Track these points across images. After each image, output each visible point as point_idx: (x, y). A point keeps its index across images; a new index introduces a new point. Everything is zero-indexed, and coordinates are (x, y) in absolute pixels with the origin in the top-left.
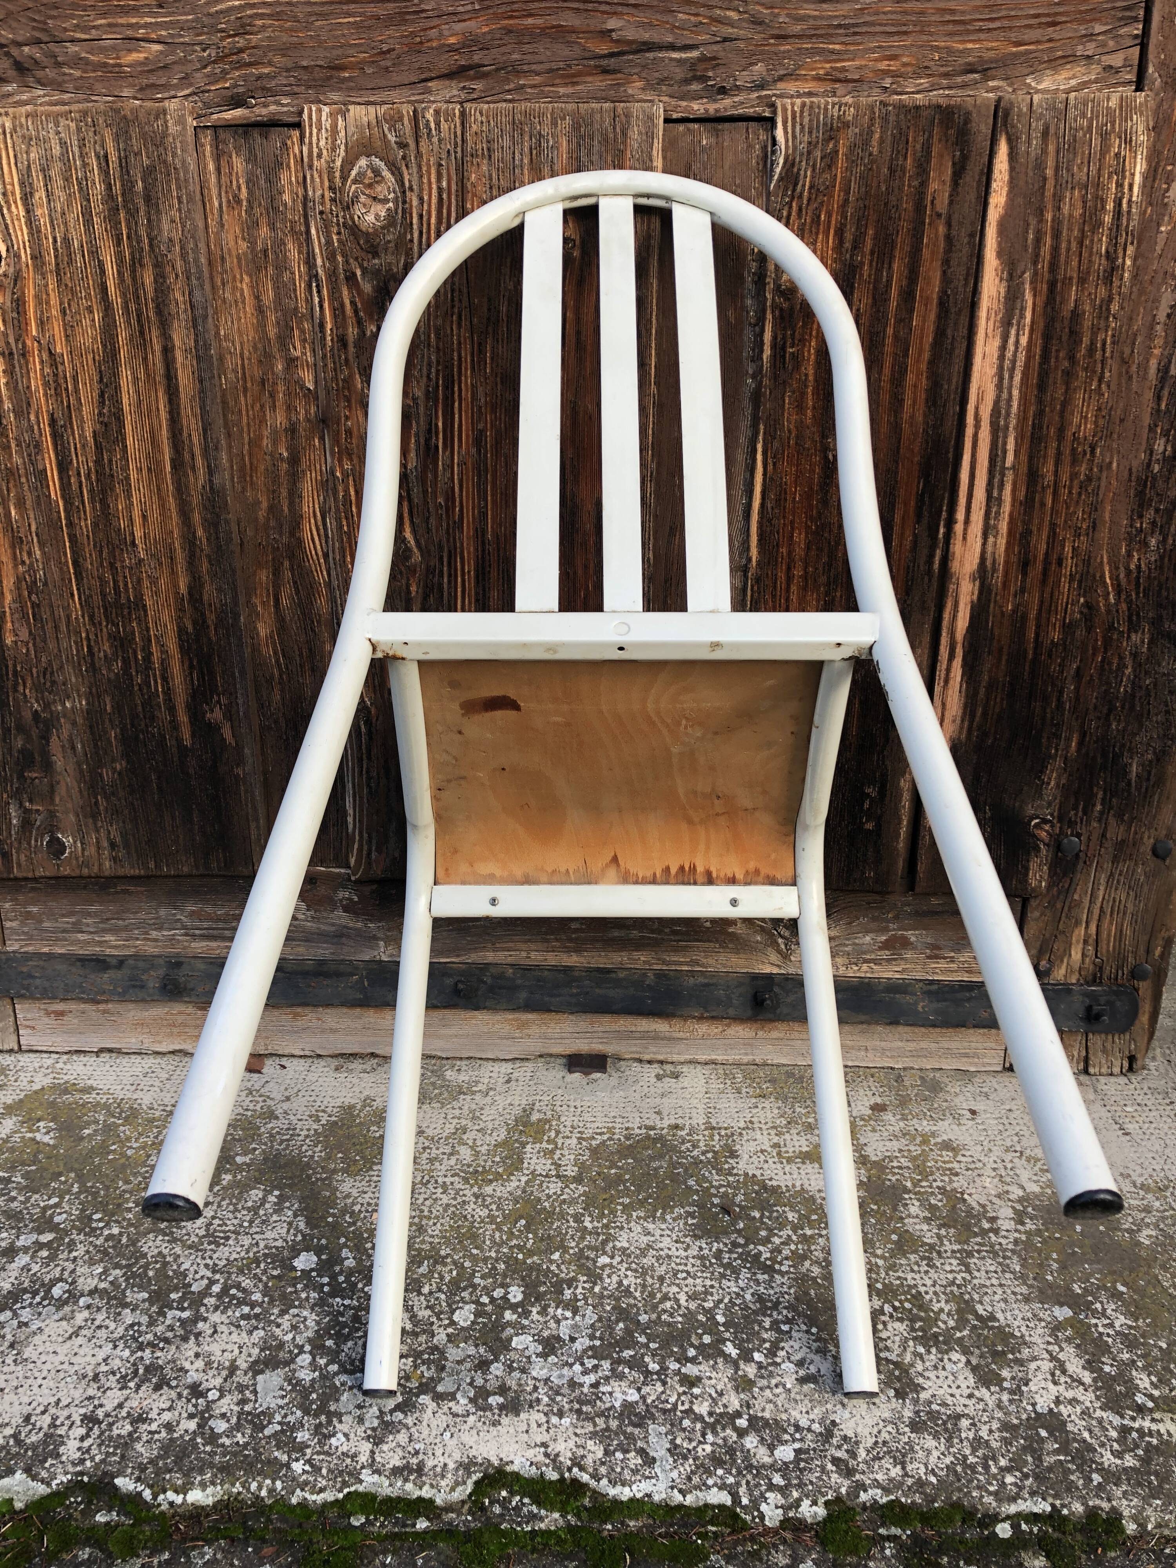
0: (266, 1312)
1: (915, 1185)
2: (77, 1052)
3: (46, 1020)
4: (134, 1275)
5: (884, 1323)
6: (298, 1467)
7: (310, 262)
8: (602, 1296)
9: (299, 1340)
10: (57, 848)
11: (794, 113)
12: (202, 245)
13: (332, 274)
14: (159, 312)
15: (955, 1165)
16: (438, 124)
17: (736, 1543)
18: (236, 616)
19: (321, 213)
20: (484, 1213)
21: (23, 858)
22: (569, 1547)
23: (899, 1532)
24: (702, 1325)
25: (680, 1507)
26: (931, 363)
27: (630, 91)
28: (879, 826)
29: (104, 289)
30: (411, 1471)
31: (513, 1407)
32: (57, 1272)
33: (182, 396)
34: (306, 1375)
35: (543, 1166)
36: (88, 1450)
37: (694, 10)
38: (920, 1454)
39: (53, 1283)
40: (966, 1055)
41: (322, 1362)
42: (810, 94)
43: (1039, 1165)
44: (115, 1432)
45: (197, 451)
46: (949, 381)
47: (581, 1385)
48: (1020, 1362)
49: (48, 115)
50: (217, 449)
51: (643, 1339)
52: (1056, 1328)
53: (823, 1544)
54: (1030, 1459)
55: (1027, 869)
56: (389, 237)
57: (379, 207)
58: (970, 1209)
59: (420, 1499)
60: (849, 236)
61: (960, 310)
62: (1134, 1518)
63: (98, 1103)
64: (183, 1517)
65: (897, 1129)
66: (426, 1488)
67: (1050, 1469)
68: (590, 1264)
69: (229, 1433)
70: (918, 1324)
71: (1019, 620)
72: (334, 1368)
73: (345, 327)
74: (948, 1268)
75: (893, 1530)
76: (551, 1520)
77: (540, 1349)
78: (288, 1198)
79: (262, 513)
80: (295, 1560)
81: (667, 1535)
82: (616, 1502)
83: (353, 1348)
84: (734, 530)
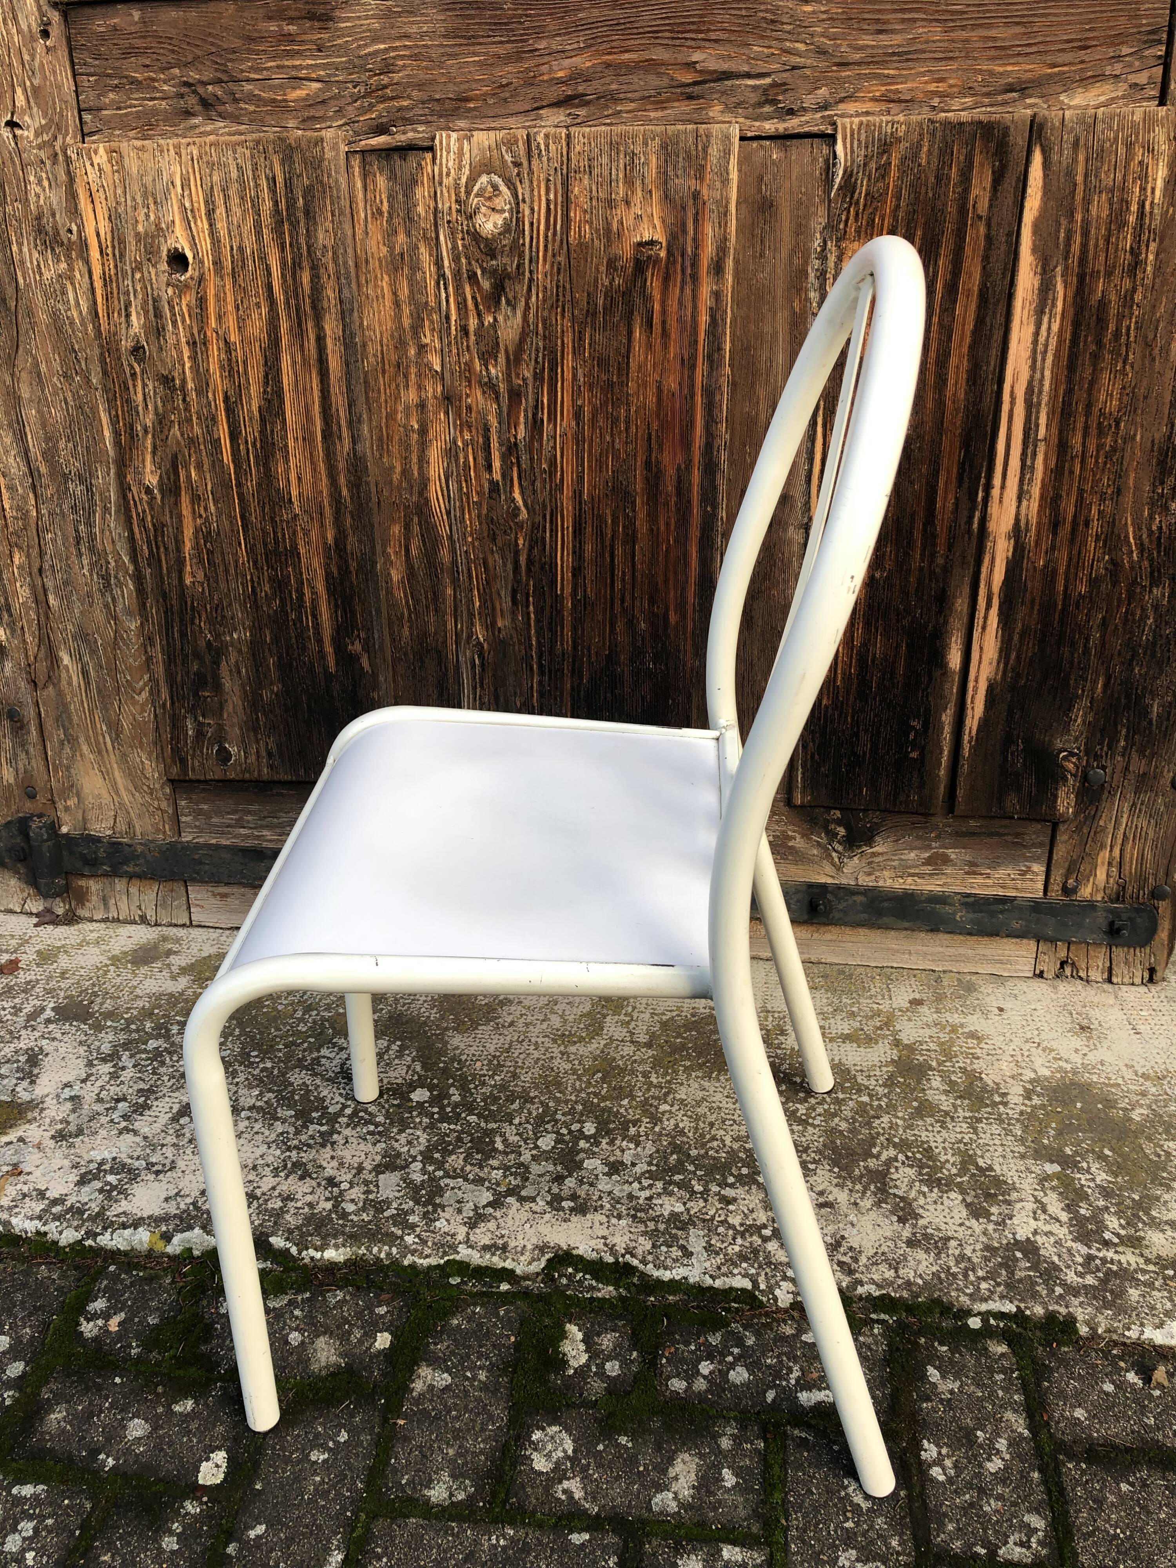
0: (387, 1130)
1: (939, 1064)
3: (213, 901)
4: (283, 1098)
5: (897, 1168)
6: (409, 1239)
7: (439, 264)
8: (660, 1134)
9: (413, 1152)
10: (224, 756)
11: (852, 131)
12: (350, 251)
13: (457, 274)
14: (314, 307)
15: (978, 1051)
16: (547, 146)
17: (753, 1316)
18: (374, 564)
19: (449, 222)
20: (568, 1066)
21: (196, 764)
22: (619, 1311)
23: (887, 1317)
24: (742, 1160)
25: (711, 1288)
26: (971, 347)
27: (711, 114)
28: (922, 755)
29: (270, 288)
30: (497, 1249)
31: (581, 1209)
33: (332, 377)
34: (417, 1177)
35: (620, 1033)
37: (767, 43)
38: (912, 1263)
40: (1000, 962)
41: (431, 1168)
42: (867, 113)
43: (1053, 1054)
44: (270, 1205)
45: (343, 423)
46: (988, 363)
47: (638, 1198)
48: (1008, 1203)
49: (227, 145)
50: (359, 422)
51: (691, 1168)
52: (1044, 1179)
54: (1004, 1272)
55: (1056, 797)
56: (504, 242)
57: (497, 216)
58: (985, 1086)
59: (504, 1269)
61: (998, 300)
62: (1087, 1323)
64: (321, 1269)
65: (930, 1019)
66: (509, 1261)
67: (1020, 1281)
68: (653, 1110)
69: (357, 1212)
70: (925, 1171)
71: (1049, 574)
72: (441, 1173)
73: (467, 318)
74: (958, 1129)
75: (883, 1316)
76: (607, 1291)
77: (606, 1169)
78: (408, 1048)
79: (396, 477)
80: (406, 1305)
81: (698, 1307)
82: (659, 1282)
83: (456, 1161)
84: (798, 492)
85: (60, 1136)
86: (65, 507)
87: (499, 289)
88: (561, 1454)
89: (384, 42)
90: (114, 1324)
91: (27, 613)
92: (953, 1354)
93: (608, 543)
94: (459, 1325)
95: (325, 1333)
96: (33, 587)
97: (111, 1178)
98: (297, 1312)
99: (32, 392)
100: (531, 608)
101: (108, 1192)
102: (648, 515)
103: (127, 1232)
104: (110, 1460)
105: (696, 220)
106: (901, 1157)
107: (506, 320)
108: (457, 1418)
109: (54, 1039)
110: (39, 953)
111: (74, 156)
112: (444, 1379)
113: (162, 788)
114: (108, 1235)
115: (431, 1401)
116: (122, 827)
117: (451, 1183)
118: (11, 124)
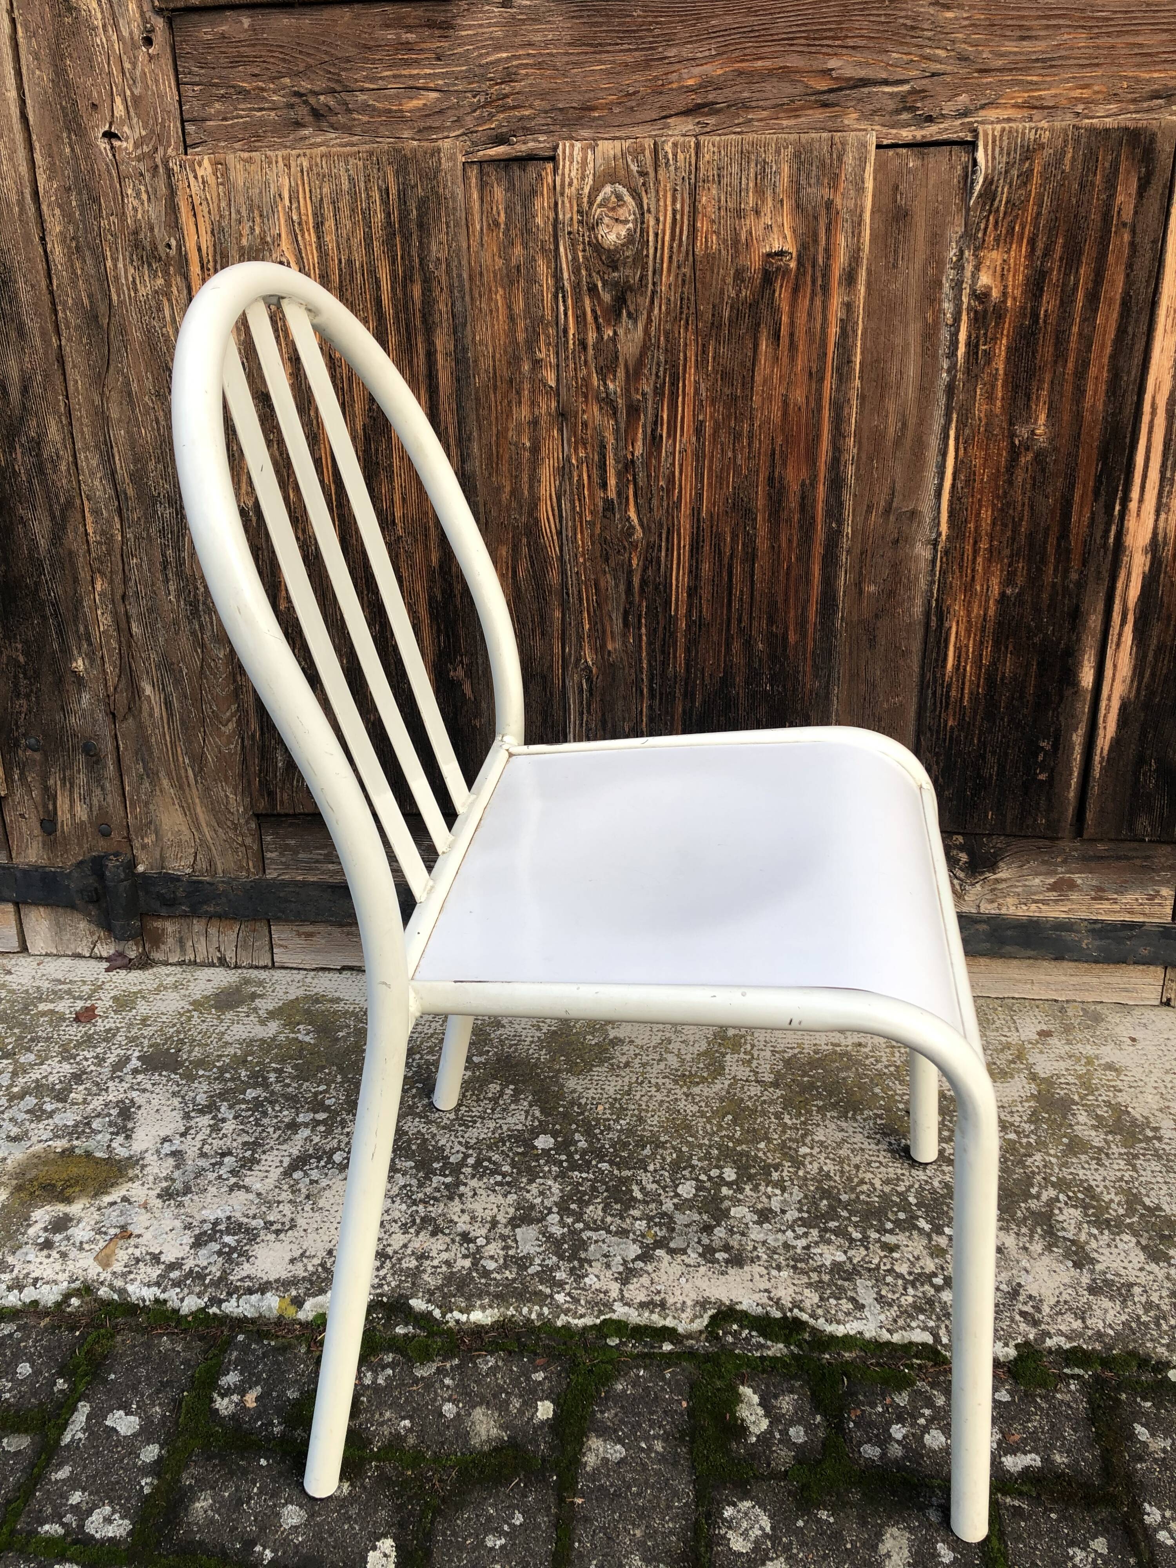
0: (516, 1180)
1: (1082, 1098)
2: (323, 969)
3: (297, 940)
5: (1060, 1209)
6: (560, 1298)
7: (557, 276)
8: (805, 1179)
9: (547, 1203)
11: (994, 137)
12: (464, 262)
13: (576, 286)
14: (425, 321)
15: (1119, 1083)
16: (675, 155)
17: (939, 1373)
19: (570, 233)
20: (695, 1108)
21: (285, 798)
22: (793, 1370)
23: (1081, 1372)
24: (896, 1204)
25: (888, 1343)
26: (1113, 357)
27: (846, 122)
28: (1051, 778)
29: (379, 303)
30: (655, 1305)
31: (737, 1260)
32: (335, 1143)
33: (441, 393)
34: (557, 1231)
35: (743, 1072)
36: (384, 1278)
37: (906, 49)
38: (1098, 1312)
39: (333, 1151)
40: (1126, 990)
41: (569, 1220)
42: (1009, 120)
44: (404, 1265)
46: (1128, 374)
47: (795, 1247)
49: (339, 156)
50: (469, 439)
51: (845, 1214)
53: (1014, 1378)
56: (627, 254)
57: (621, 227)
58: (1134, 1121)
59: (665, 1328)
60: (1040, 245)
61: (1141, 309)
63: (347, 1012)
64: (467, 1333)
65: (1063, 1052)
66: (669, 1319)
68: (792, 1153)
69: (499, 1270)
70: (1091, 1211)
72: (581, 1225)
73: (585, 332)
74: (1116, 1167)
75: (1077, 1371)
76: (777, 1349)
77: (756, 1218)
78: (522, 1092)
79: (505, 496)
80: (564, 1369)
81: (878, 1364)
82: (832, 1337)
83: (594, 1211)
84: (926, 508)
85: (167, 1195)
86: (153, 531)
87: (620, 301)
88: (759, 1533)
89: (506, 51)
90: (251, 1399)
91: (108, 643)
92: (1158, 1409)
93: (726, 561)
94: (624, 1391)
95: (481, 1404)
96: (115, 614)
97: (228, 1239)
98: (447, 1381)
99: (122, 412)
100: (643, 630)
101: (228, 1255)
102: (770, 532)
103: (255, 1298)
104: (267, 1552)
105: (828, 230)
106: (1062, 1197)
107: (627, 331)
108: (639, 1494)
109: (144, 1091)
110: (115, 999)
111: (176, 169)
112: (617, 1452)
113: (247, 822)
114: (233, 1301)
115: (608, 1476)
116: (202, 864)
117: (594, 1236)
118: (109, 135)
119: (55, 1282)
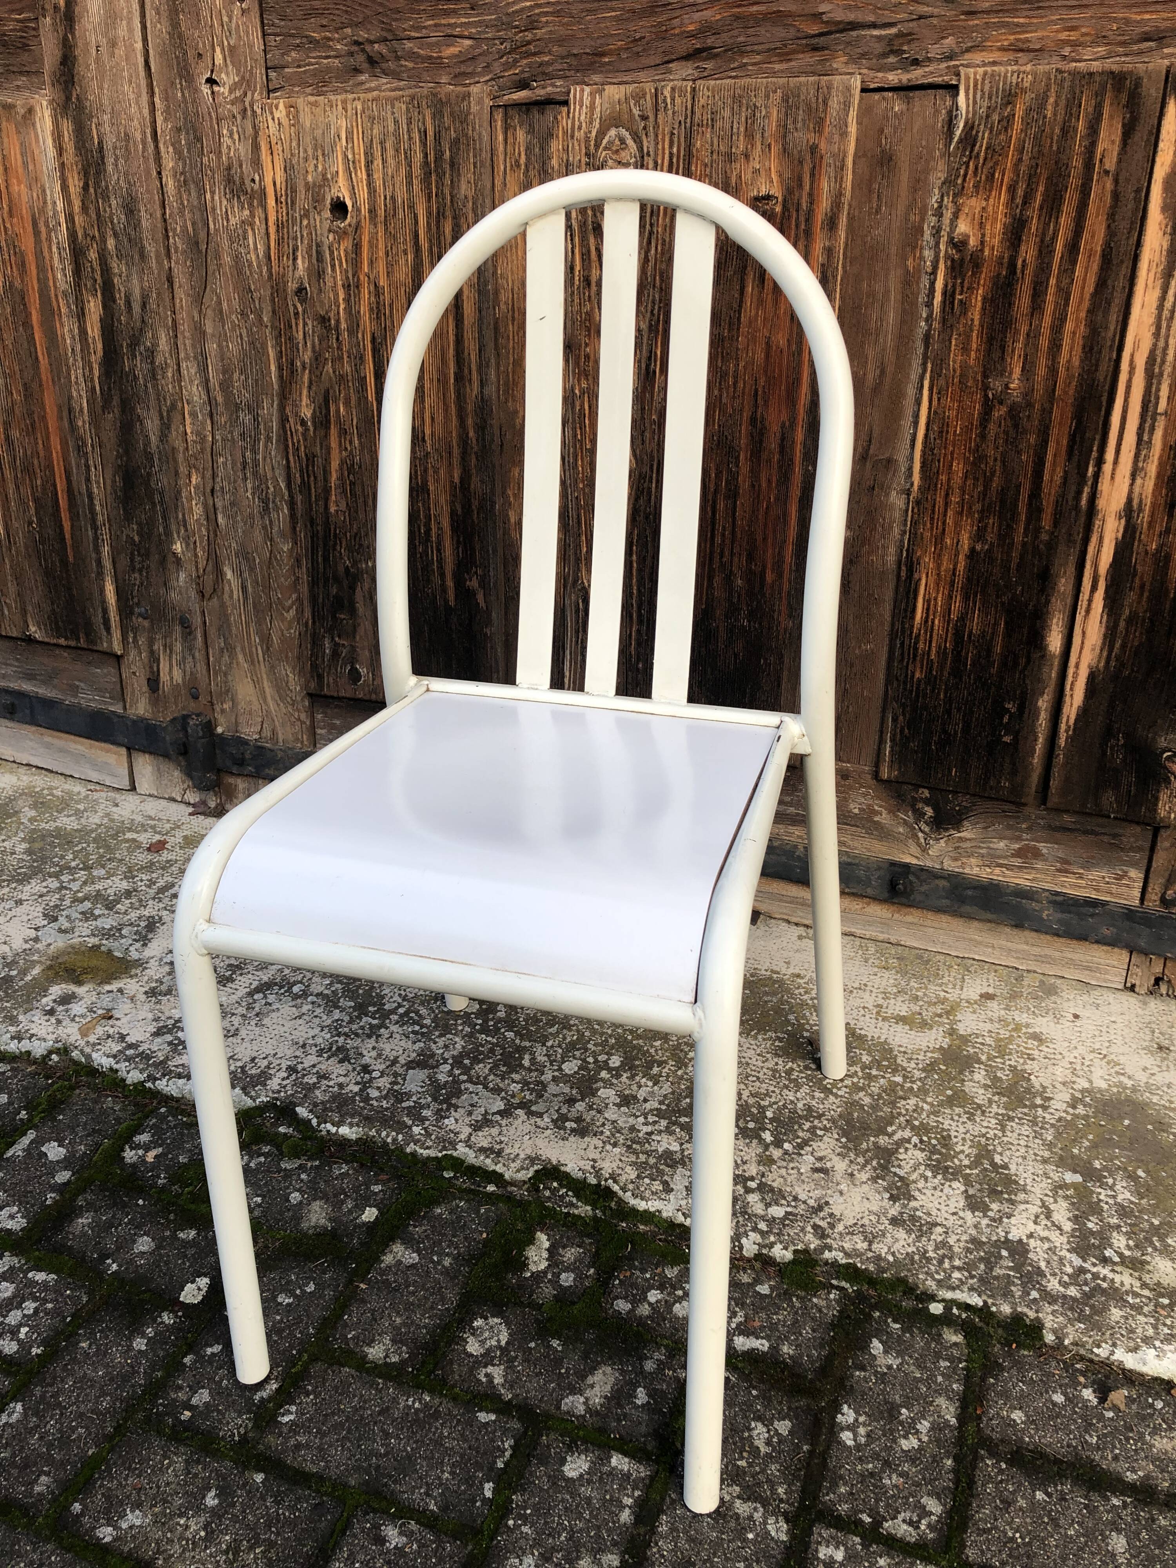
0: (430, 1032)
1: (989, 1059)
4: (349, 990)
5: (906, 1149)
6: (416, 1130)
8: (681, 1078)
9: (446, 1055)
10: (354, 676)
11: (976, 81)
13: (582, 226)
15: (1036, 1052)
16: (673, 99)
18: (493, 503)
21: (331, 681)
22: (590, 1229)
23: (847, 1286)
24: (752, 1114)
25: (681, 1225)
26: (1091, 311)
27: (835, 66)
28: (1016, 740)
29: (416, 236)
30: (492, 1152)
31: (582, 1131)
32: (299, 978)
33: (467, 322)
34: (442, 1078)
36: (285, 1086)
38: (889, 1240)
39: (295, 983)
40: (1089, 969)
41: (457, 1072)
42: (994, 63)
43: (1117, 1068)
44: (306, 1080)
45: (474, 367)
46: (1108, 329)
47: (639, 1131)
49: (387, 100)
50: (488, 366)
52: (1060, 1186)
53: (782, 1277)
54: (982, 1266)
55: (1157, 799)
58: (1030, 1087)
59: (494, 1171)
60: (1020, 192)
61: (1122, 262)
62: (1054, 1331)
64: (334, 1143)
65: (996, 1015)
66: (500, 1165)
67: (997, 1278)
68: (682, 1055)
69: (377, 1099)
70: (935, 1157)
71: (1162, 560)
72: (465, 1078)
73: (590, 270)
74: (985, 1124)
75: (843, 1284)
76: (584, 1210)
77: (618, 1101)
79: (519, 421)
80: (399, 1188)
81: (665, 1240)
82: (634, 1211)
83: (482, 1069)
84: (901, 458)
85: (152, 993)
86: (235, 434)
88: (494, 1343)
90: (150, 1157)
91: (200, 530)
92: (904, 1333)
93: (711, 497)
94: (441, 1214)
96: (205, 505)
97: (182, 1034)
98: (303, 1176)
99: (215, 327)
100: (634, 557)
102: (751, 471)
103: (181, 1082)
104: (115, 1265)
105: (812, 175)
106: (915, 1140)
108: (413, 1293)
110: (185, 837)
111: (259, 111)
112: (412, 1258)
113: (302, 700)
114: (165, 1081)
115: (395, 1274)
116: (267, 733)
117: (472, 1088)
118: (211, 81)
119: (45, 1040)
